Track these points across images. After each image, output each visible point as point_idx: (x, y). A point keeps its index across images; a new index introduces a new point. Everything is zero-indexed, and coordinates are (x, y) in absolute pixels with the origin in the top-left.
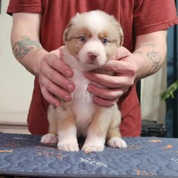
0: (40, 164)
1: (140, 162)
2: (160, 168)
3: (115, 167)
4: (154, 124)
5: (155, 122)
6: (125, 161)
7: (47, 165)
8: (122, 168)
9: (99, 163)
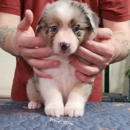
0: (12, 123)
1: (103, 120)
2: (121, 125)
3: (79, 125)
4: (120, 96)
5: (121, 95)
6: (90, 120)
7: (19, 124)
8: (86, 126)
9: (66, 122)
